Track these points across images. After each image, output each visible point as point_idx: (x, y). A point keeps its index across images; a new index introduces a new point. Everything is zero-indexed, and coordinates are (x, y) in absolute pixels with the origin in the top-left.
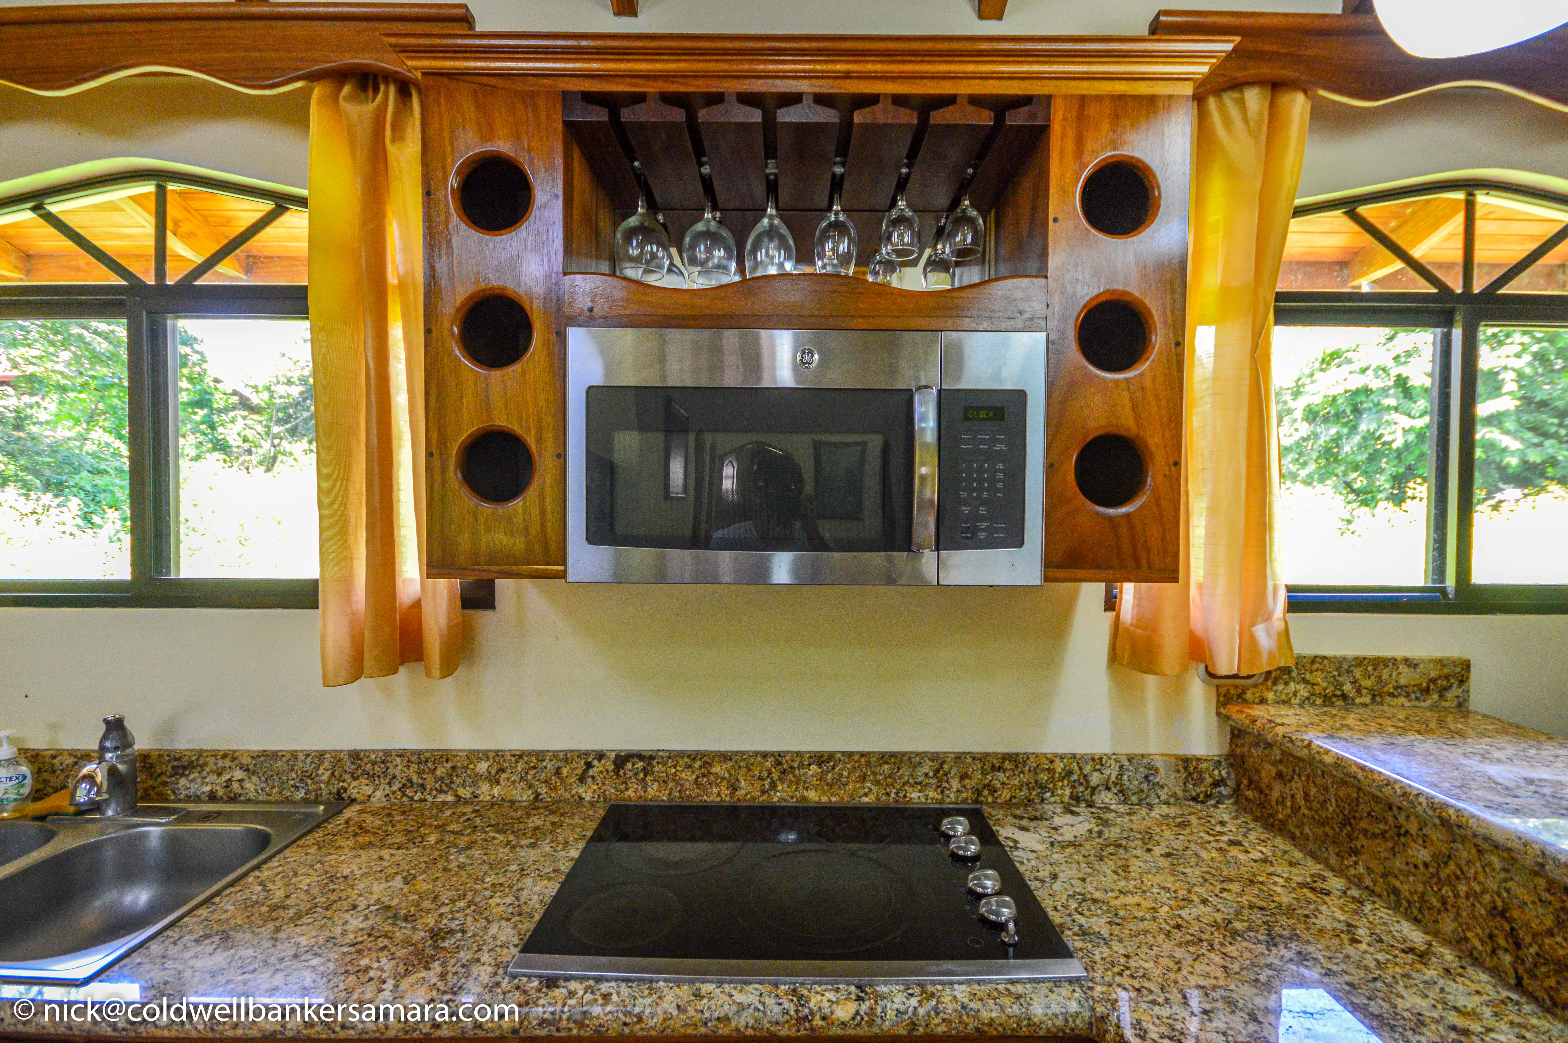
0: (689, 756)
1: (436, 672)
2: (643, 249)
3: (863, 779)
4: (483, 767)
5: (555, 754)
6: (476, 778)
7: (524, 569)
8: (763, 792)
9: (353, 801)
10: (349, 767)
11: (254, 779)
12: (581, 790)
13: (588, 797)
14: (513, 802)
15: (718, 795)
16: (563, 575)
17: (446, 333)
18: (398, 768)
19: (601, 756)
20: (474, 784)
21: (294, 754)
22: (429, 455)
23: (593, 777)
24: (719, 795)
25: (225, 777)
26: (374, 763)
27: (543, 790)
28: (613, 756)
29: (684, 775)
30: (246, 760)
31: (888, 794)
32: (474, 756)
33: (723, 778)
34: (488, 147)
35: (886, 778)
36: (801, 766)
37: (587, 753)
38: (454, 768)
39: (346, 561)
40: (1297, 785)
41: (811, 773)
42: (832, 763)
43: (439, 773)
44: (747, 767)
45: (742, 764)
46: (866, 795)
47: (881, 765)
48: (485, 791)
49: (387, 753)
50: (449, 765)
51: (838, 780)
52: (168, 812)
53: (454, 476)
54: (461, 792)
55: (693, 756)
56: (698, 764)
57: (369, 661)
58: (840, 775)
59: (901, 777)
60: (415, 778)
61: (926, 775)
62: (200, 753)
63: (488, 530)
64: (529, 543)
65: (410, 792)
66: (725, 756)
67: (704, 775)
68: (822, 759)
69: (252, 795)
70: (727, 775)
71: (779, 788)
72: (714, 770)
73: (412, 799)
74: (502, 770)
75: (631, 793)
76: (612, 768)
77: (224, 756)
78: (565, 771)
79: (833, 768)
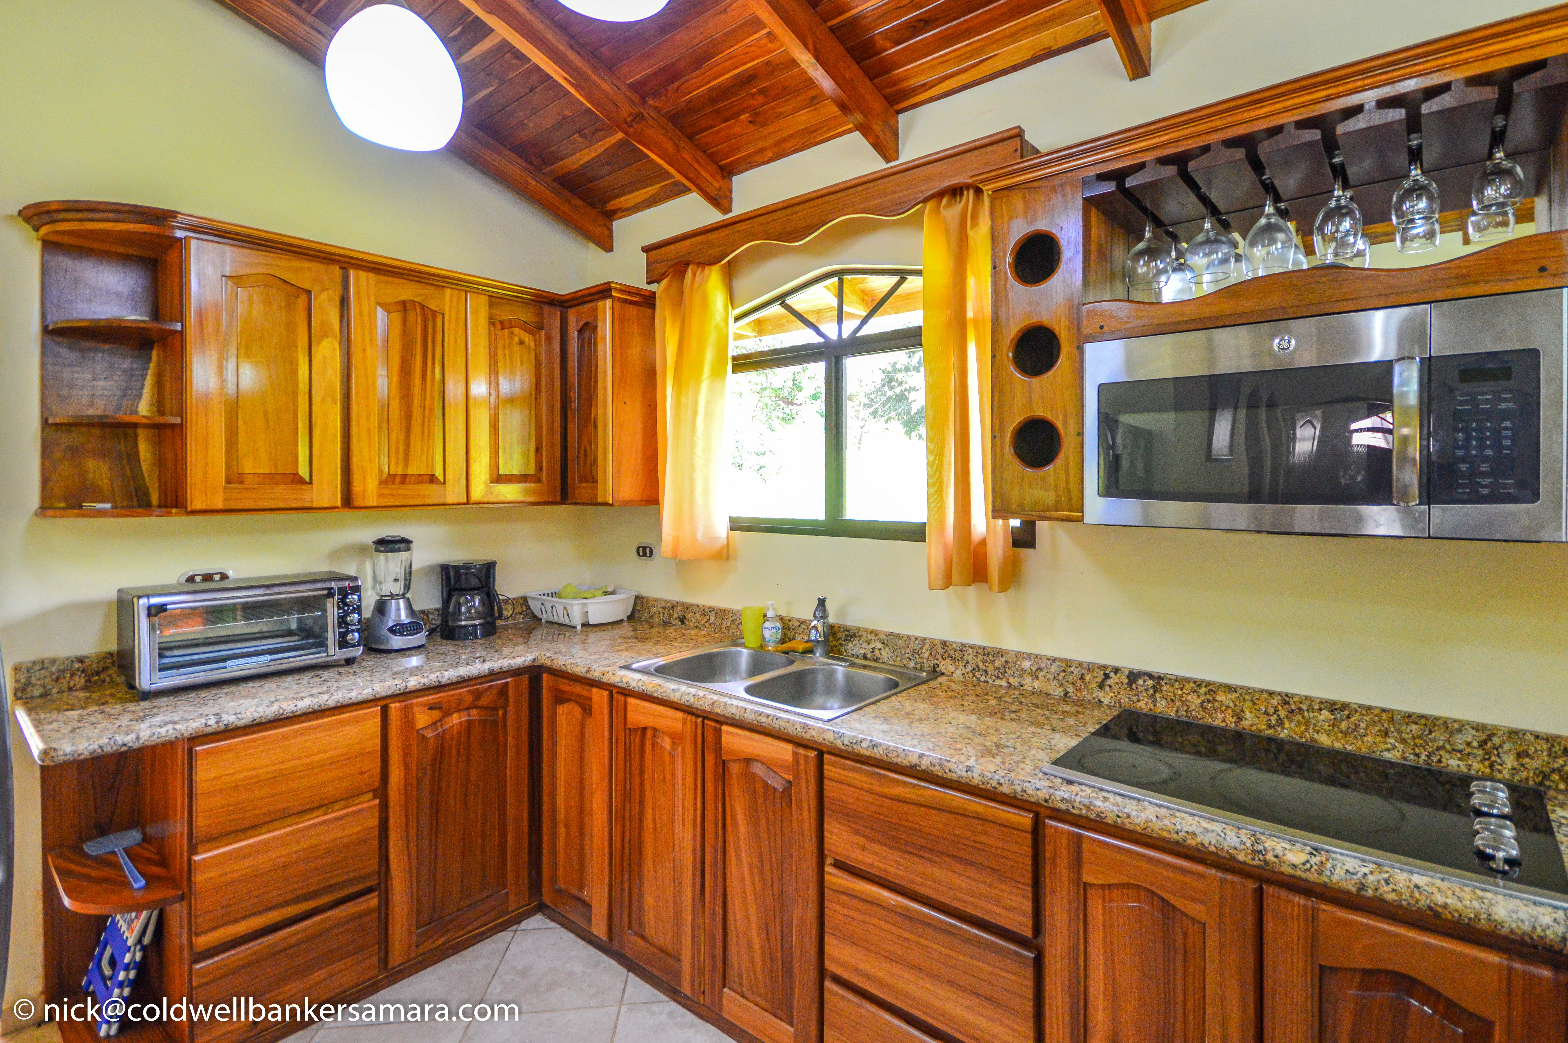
0: (1195, 682)
1: (996, 586)
2: (1148, 267)
3: (1386, 734)
4: (1026, 664)
5: (1080, 664)
6: (1022, 672)
7: (1054, 514)
8: (1270, 727)
9: (943, 674)
10: (941, 651)
11: (887, 649)
12: (1101, 695)
13: (1106, 701)
14: (1048, 694)
15: (1221, 720)
16: (1081, 519)
17: (1005, 356)
18: (970, 656)
19: (1116, 670)
20: (1020, 676)
21: (909, 637)
22: (994, 437)
23: (1110, 686)
24: (1224, 721)
25: (872, 646)
26: (955, 651)
27: (1071, 689)
28: (1127, 672)
29: (1189, 698)
30: (883, 637)
31: (1418, 755)
32: (1020, 656)
33: (1228, 707)
34: (1032, 228)
35: (1413, 738)
36: (1311, 709)
37: (1105, 667)
38: (1006, 662)
39: (942, 509)
41: (1322, 717)
42: (1346, 713)
43: (997, 664)
44: (1252, 701)
45: (1247, 697)
46: (1388, 750)
47: (1407, 724)
48: (1028, 681)
49: (963, 645)
50: (1003, 660)
51: (1354, 730)
52: (845, 660)
53: (1008, 449)
54: (1012, 680)
55: (1199, 684)
56: (1203, 690)
57: (955, 576)
58: (1357, 726)
59: (1434, 740)
60: (981, 665)
61: (1469, 744)
62: (859, 629)
63: (1030, 486)
64: (1058, 496)
65: (977, 674)
66: (1230, 689)
67: (1209, 701)
68: (1333, 707)
69: (886, 660)
70: (1231, 705)
71: (1287, 725)
72: (1218, 698)
73: (979, 679)
74: (1041, 668)
75: (1142, 704)
76: (1126, 681)
77: (871, 632)
78: (1088, 678)
79: (1348, 717)
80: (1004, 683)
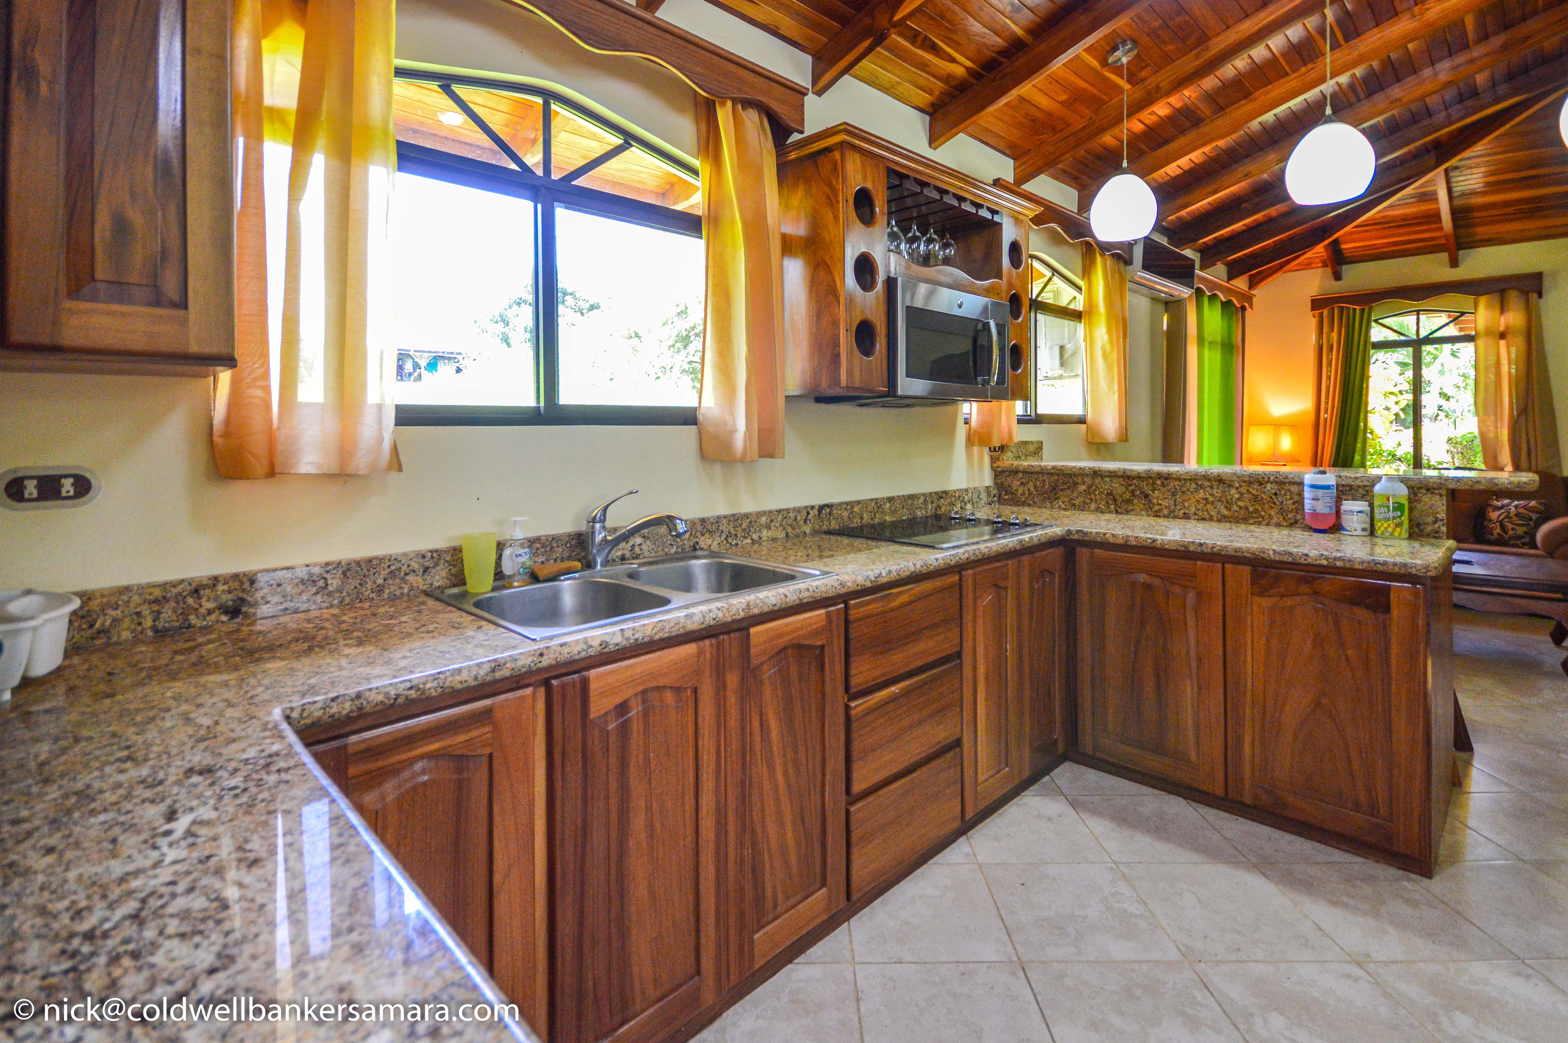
4: (763, 520)
5: (794, 510)
6: (761, 527)
8: (873, 519)
10: (700, 528)
11: (648, 542)
12: (806, 527)
13: (809, 531)
18: (724, 526)
19: (813, 507)
20: (760, 531)
22: (847, 330)
23: (810, 520)
24: (857, 522)
26: (712, 524)
27: (790, 530)
28: (817, 507)
29: (844, 513)
32: (759, 514)
33: (858, 514)
34: (865, 185)
37: (806, 507)
38: (750, 523)
40: (1031, 485)
43: (743, 526)
48: (764, 533)
49: (719, 517)
50: (748, 521)
53: (854, 342)
54: (754, 536)
55: (847, 503)
60: (732, 531)
65: (730, 540)
66: (859, 502)
74: (772, 521)
75: (824, 527)
76: (817, 513)
78: (798, 519)
80: (749, 541)
